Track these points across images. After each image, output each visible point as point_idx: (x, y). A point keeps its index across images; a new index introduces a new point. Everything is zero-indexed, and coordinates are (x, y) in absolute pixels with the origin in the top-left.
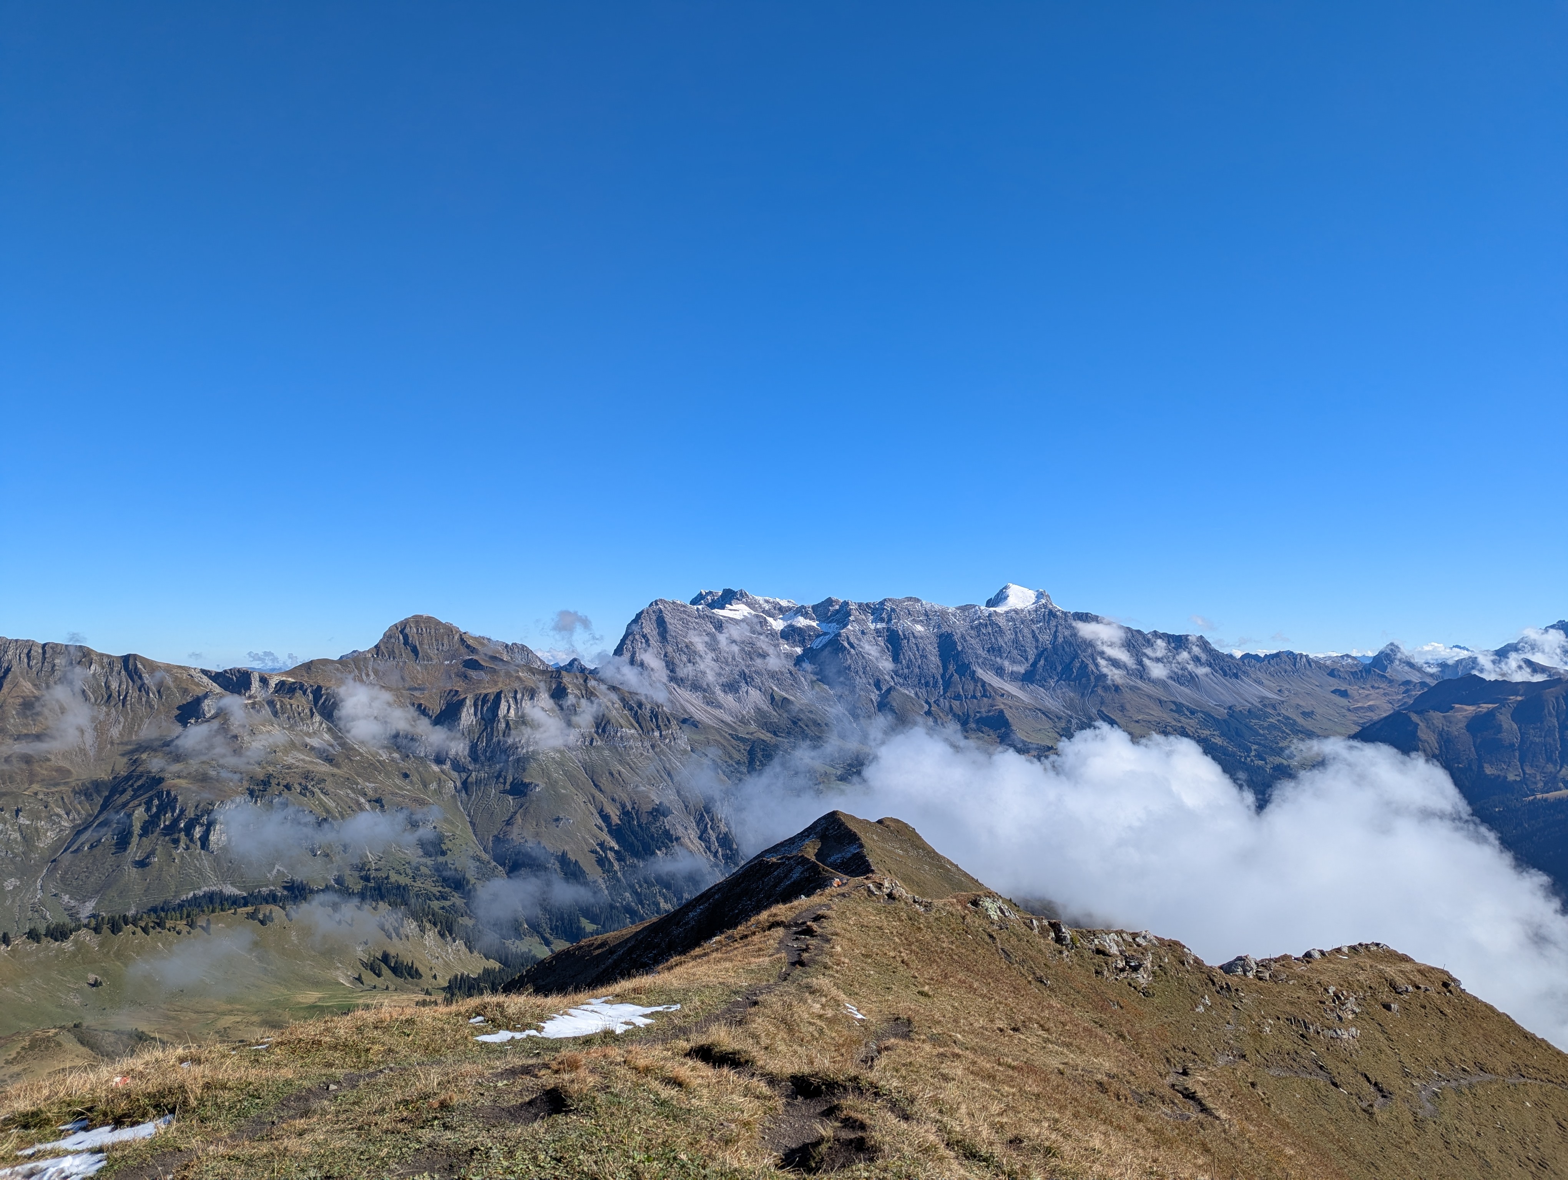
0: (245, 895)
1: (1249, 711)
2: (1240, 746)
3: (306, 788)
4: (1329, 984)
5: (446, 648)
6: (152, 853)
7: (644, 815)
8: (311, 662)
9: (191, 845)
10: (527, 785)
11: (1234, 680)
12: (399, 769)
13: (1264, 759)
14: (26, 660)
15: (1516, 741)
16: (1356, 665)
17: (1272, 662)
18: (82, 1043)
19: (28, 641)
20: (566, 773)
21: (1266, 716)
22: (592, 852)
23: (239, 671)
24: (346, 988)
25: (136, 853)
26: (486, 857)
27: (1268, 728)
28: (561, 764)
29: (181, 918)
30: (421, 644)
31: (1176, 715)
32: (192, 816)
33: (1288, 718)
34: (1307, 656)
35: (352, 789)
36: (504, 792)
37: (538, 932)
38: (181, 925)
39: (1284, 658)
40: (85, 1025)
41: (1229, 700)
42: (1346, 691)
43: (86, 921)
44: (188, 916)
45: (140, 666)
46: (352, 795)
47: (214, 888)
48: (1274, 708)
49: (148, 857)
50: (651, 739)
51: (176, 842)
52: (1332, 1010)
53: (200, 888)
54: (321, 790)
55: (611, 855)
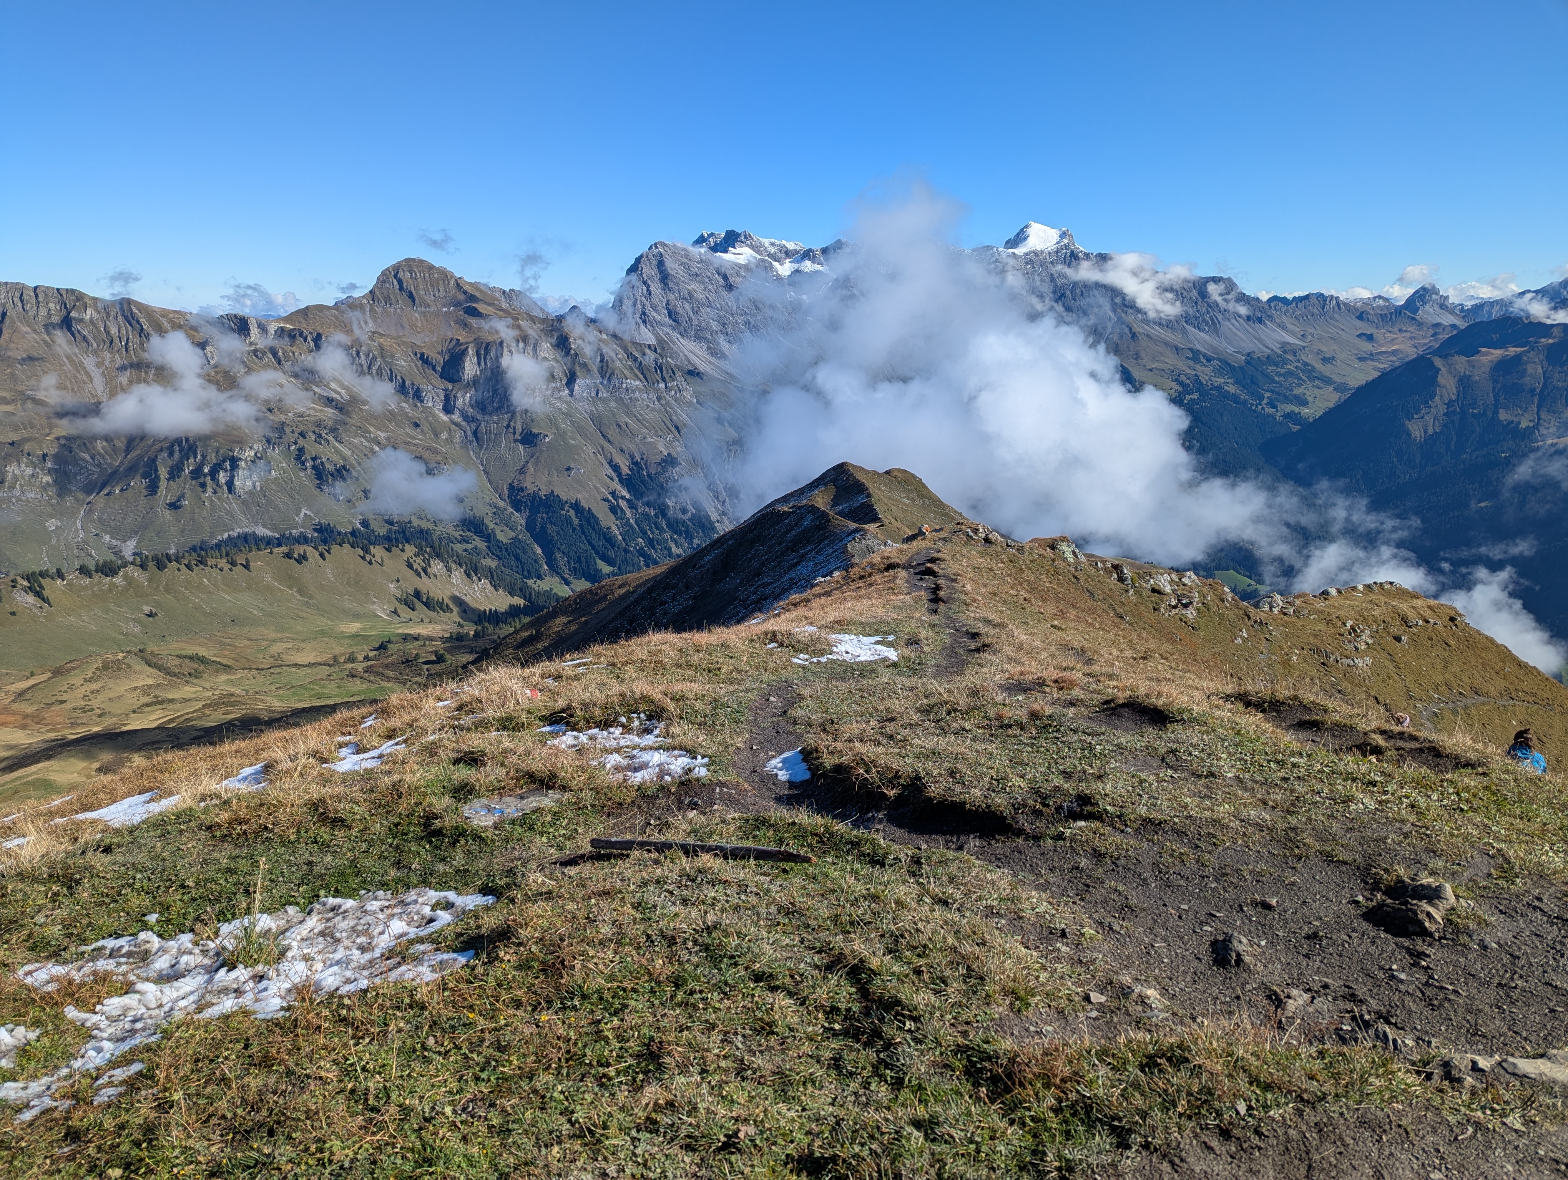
0: (277, 536)
1: (1268, 358)
2: (1252, 394)
3: (320, 436)
4: (1348, 618)
5: (442, 294)
6: (182, 496)
7: (653, 466)
8: (307, 307)
9: (218, 489)
10: (536, 436)
11: (1257, 325)
12: (409, 419)
13: (1274, 407)
14: (19, 304)
15: (1538, 387)
16: (1387, 307)
17: (1299, 305)
18: (150, 665)
19: (17, 284)
20: (573, 424)
21: (1285, 362)
22: (604, 500)
23: (235, 316)
24: (384, 620)
25: (166, 496)
26: (501, 504)
27: (1284, 375)
28: (568, 415)
29: (221, 557)
30: (416, 289)
31: (1191, 363)
32: (214, 461)
33: (1306, 364)
34: (1337, 298)
35: (365, 437)
36: (516, 441)
37: (557, 573)
38: (223, 563)
39: (1313, 300)
40: (149, 650)
41: (1248, 345)
42: (1372, 335)
43: (131, 559)
44: (227, 555)
45: (135, 310)
46: (366, 444)
47: (247, 530)
48: (1294, 353)
49: (179, 500)
50: (656, 390)
51: (203, 485)
52: (1350, 642)
53: (233, 530)
54: (335, 438)
55: (623, 504)
